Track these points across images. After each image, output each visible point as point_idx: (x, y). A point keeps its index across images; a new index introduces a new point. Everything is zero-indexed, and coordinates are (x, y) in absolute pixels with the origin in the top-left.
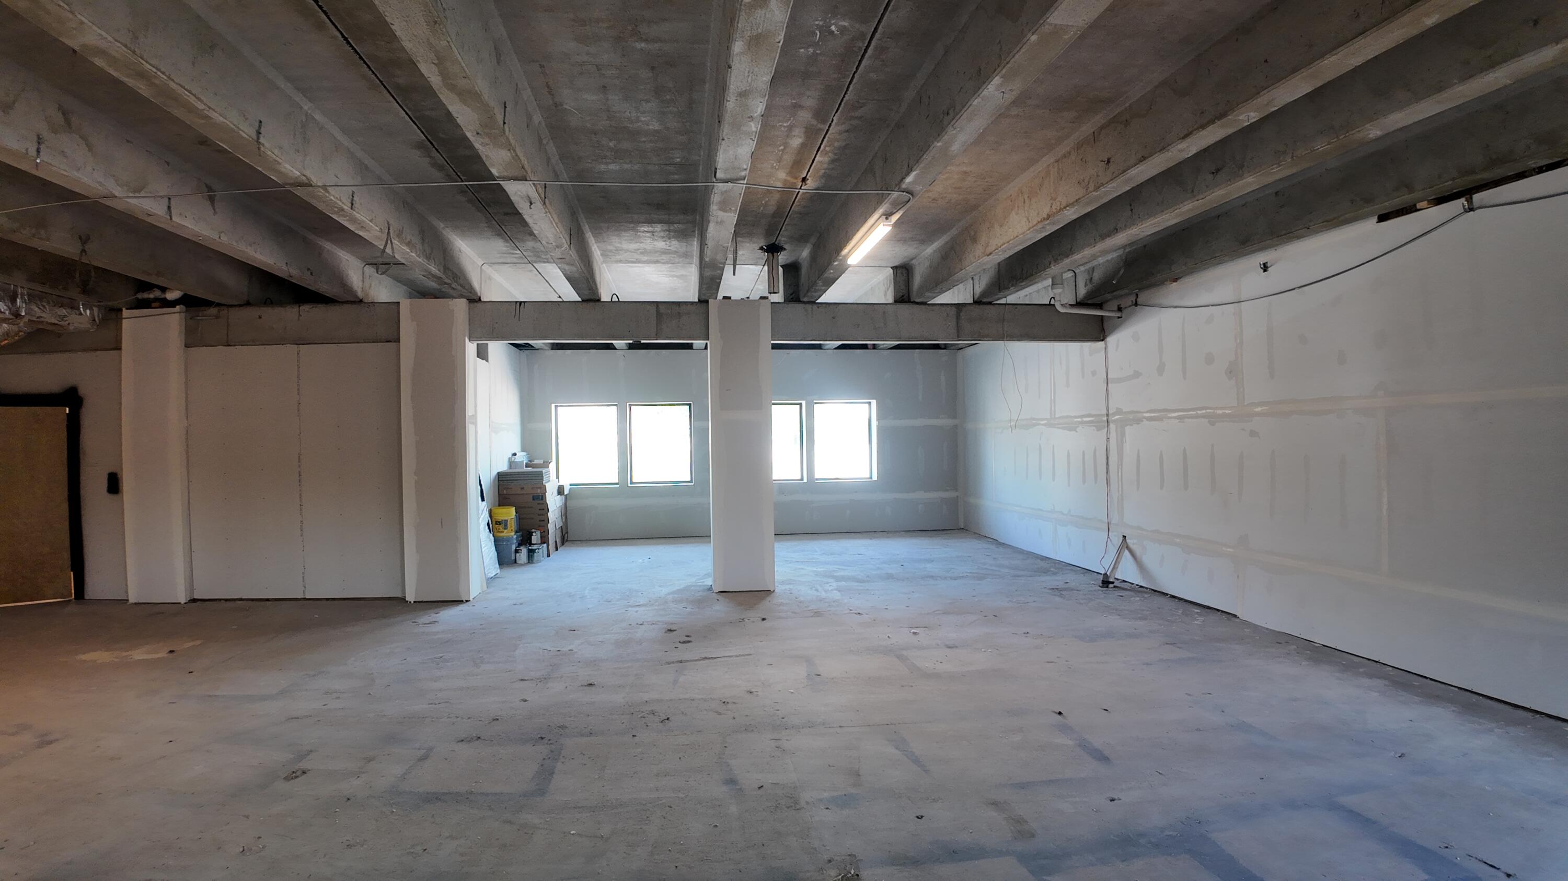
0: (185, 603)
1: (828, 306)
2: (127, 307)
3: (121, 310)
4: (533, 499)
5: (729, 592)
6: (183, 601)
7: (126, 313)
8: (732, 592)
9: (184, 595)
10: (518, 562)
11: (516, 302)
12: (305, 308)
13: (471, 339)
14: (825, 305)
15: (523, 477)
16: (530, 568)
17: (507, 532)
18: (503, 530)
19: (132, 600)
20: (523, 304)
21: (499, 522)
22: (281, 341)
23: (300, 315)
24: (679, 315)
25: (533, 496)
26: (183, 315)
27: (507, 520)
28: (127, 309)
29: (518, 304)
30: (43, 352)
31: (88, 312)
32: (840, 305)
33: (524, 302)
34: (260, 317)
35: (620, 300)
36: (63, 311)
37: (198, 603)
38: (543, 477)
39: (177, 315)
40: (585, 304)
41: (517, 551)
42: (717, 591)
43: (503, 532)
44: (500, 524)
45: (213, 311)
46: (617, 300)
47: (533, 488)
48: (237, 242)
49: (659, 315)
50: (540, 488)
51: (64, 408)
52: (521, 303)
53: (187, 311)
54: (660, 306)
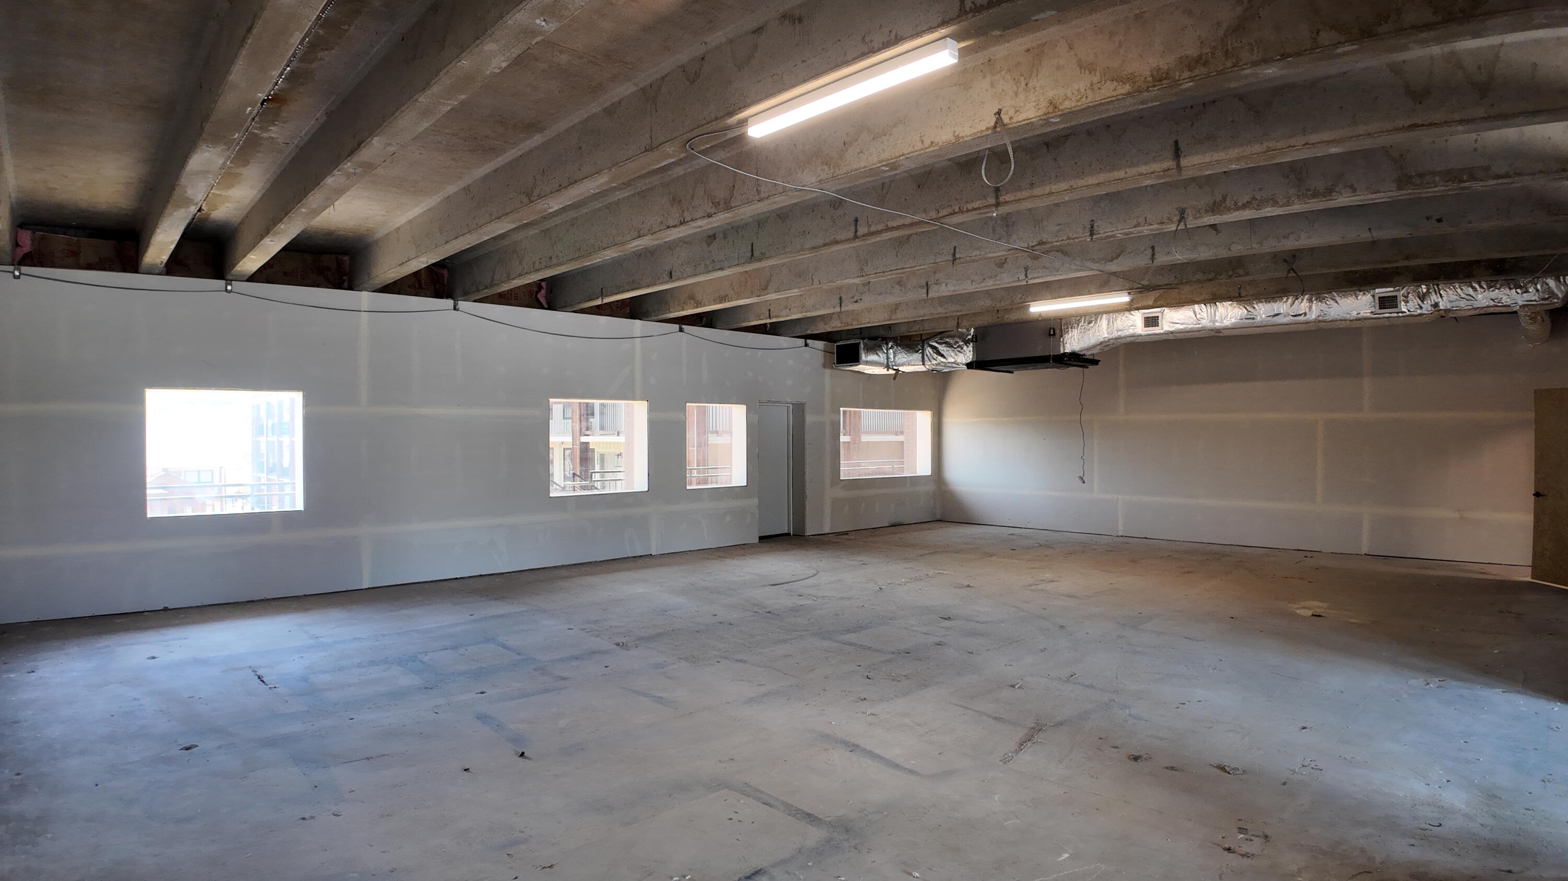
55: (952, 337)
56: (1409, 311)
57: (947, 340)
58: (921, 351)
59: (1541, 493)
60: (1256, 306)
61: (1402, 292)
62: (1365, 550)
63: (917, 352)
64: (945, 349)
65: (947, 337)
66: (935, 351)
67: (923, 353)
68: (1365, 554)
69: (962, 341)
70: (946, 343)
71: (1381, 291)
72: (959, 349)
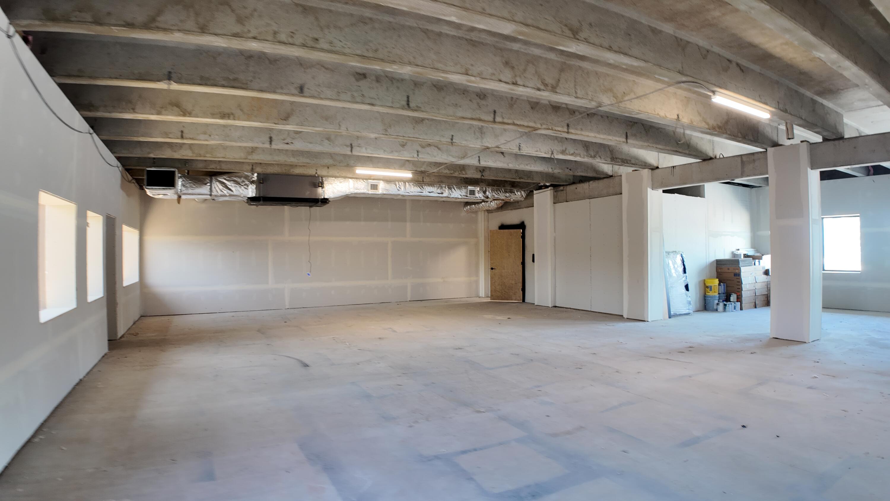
0: (551, 307)
1: (850, 140)
2: (535, 189)
3: (533, 191)
4: (734, 276)
5: (779, 339)
6: (550, 306)
7: (535, 192)
8: (781, 339)
9: (551, 304)
10: (718, 310)
11: (672, 167)
12: (591, 182)
13: (653, 189)
14: (848, 140)
15: (729, 262)
16: (725, 314)
17: (712, 293)
18: (709, 291)
19: (536, 304)
20: (675, 167)
21: (708, 287)
22: (584, 198)
23: (589, 186)
24: (754, 161)
25: (734, 274)
26: (552, 191)
27: (712, 286)
28: (535, 190)
29: (673, 167)
30: (515, 209)
31: (519, 193)
32: (859, 138)
33: (675, 166)
34: (576, 188)
35: (724, 156)
36: (508, 195)
37: (557, 308)
38: (739, 263)
39: (549, 191)
40: (704, 162)
41: (718, 304)
42: (772, 337)
43: (709, 292)
44: (708, 288)
45: (562, 188)
46: (722, 157)
47: (734, 269)
48: (518, 165)
49: (742, 162)
50: (738, 269)
51: (520, 230)
52: (674, 167)
53: (554, 189)
54: (744, 157)
55: (240, 177)
56: (480, 197)
57: (235, 179)
58: (209, 184)
59: (493, 268)
60: (424, 187)
61: (477, 189)
62: (409, 299)
63: (206, 184)
64: (233, 185)
65: (236, 177)
66: (224, 185)
67: (211, 186)
68: (409, 301)
69: (248, 181)
70: (234, 181)
71: (470, 188)
72: (245, 187)
